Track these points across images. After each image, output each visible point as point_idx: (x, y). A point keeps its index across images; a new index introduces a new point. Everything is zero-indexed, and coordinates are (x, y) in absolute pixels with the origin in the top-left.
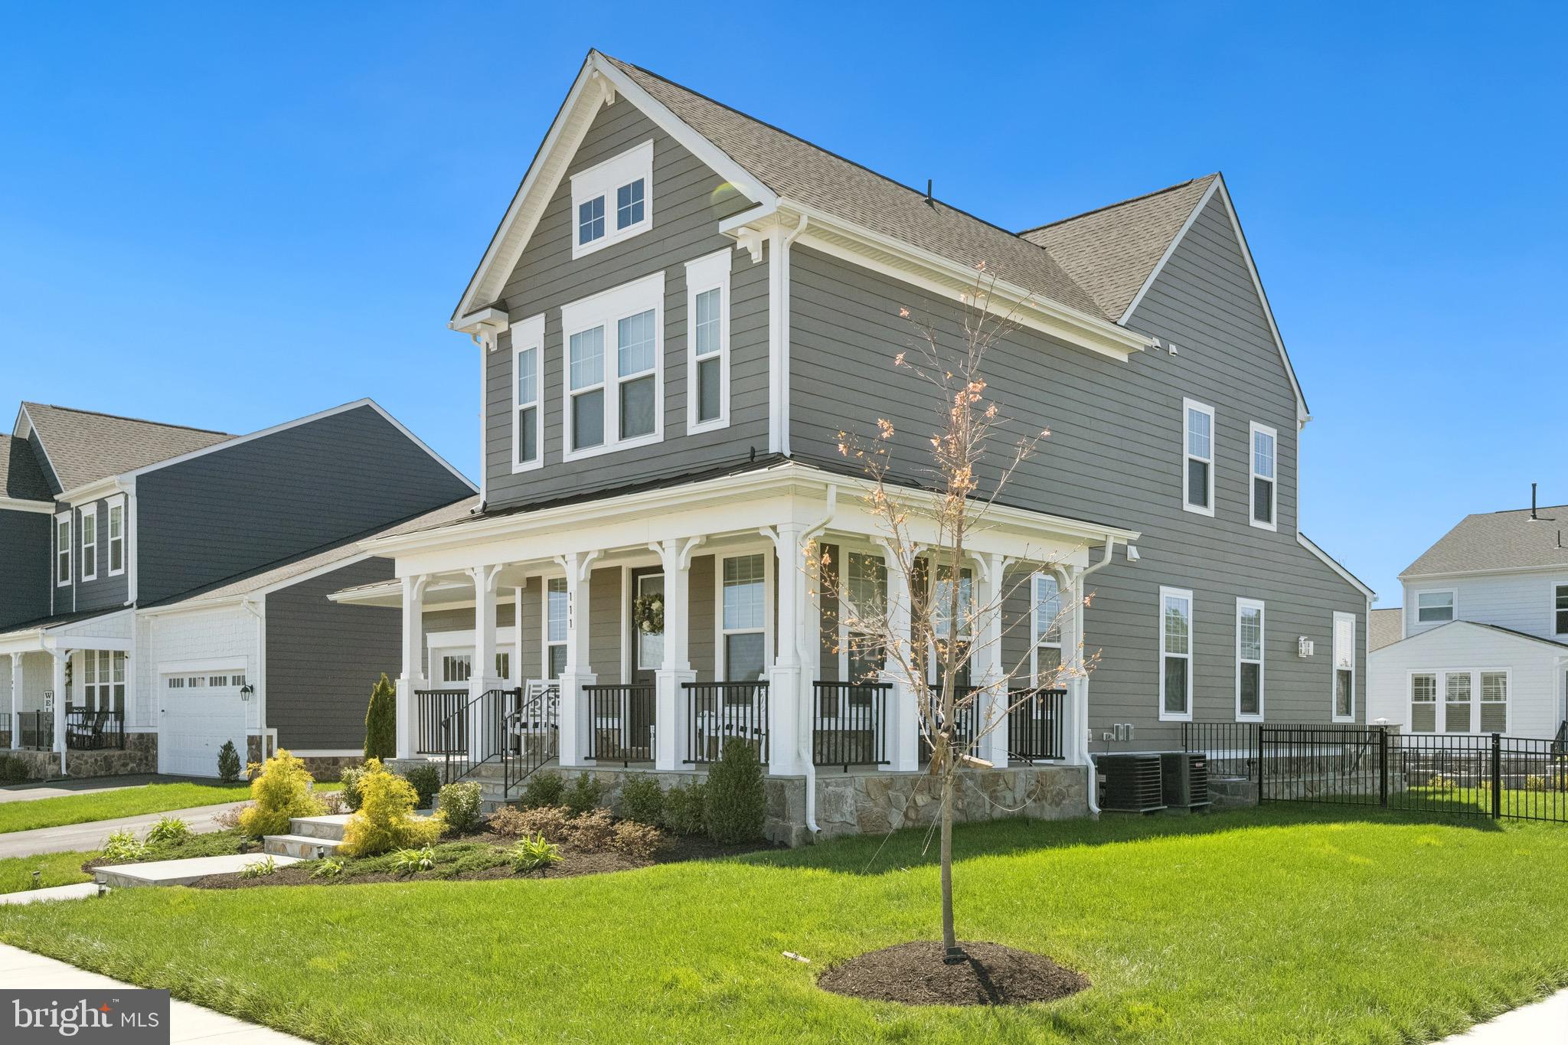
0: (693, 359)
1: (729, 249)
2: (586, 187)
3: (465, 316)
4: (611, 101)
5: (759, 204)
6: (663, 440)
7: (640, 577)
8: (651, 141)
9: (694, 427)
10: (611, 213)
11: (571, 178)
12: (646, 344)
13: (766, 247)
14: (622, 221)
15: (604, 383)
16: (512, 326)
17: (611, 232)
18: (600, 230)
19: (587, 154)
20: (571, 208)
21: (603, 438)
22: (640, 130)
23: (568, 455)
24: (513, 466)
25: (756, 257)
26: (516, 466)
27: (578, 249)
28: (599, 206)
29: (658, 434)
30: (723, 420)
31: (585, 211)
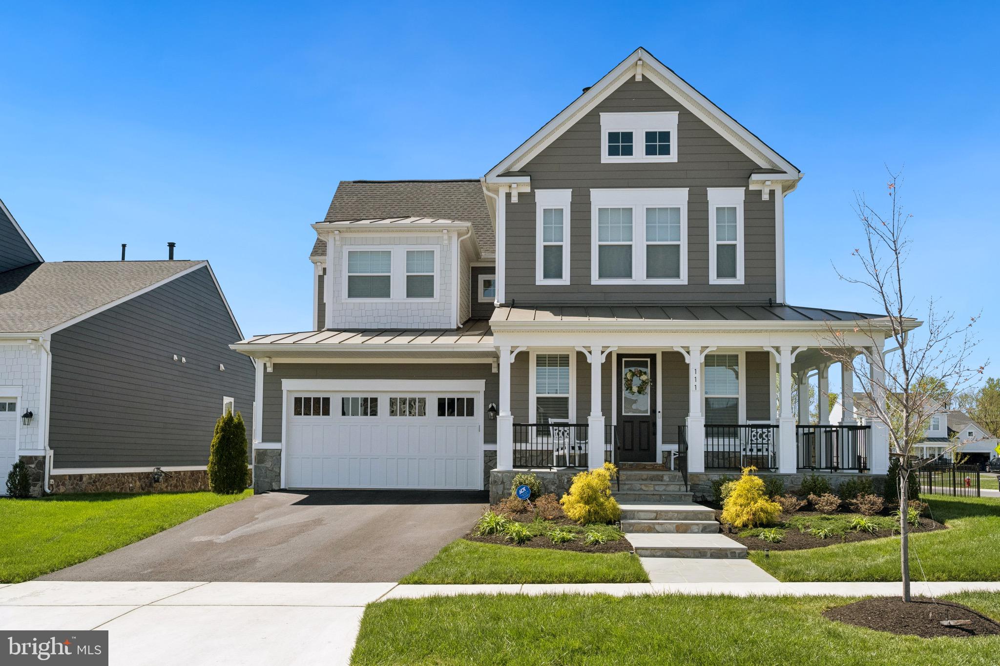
0: (713, 243)
1: (745, 188)
2: (611, 122)
3: (498, 176)
4: (639, 78)
5: (785, 172)
6: (687, 284)
8: (678, 112)
9: (713, 279)
10: (639, 144)
11: (600, 114)
12: (671, 226)
13: (772, 193)
14: (650, 151)
15: (632, 243)
16: (535, 190)
17: (639, 155)
18: (628, 151)
19: (613, 103)
20: (599, 131)
21: (629, 275)
22: (665, 103)
23: (595, 279)
24: (536, 280)
25: (765, 197)
26: (540, 280)
27: (606, 158)
28: (628, 137)
29: (683, 279)
30: (740, 279)
31: (613, 137)
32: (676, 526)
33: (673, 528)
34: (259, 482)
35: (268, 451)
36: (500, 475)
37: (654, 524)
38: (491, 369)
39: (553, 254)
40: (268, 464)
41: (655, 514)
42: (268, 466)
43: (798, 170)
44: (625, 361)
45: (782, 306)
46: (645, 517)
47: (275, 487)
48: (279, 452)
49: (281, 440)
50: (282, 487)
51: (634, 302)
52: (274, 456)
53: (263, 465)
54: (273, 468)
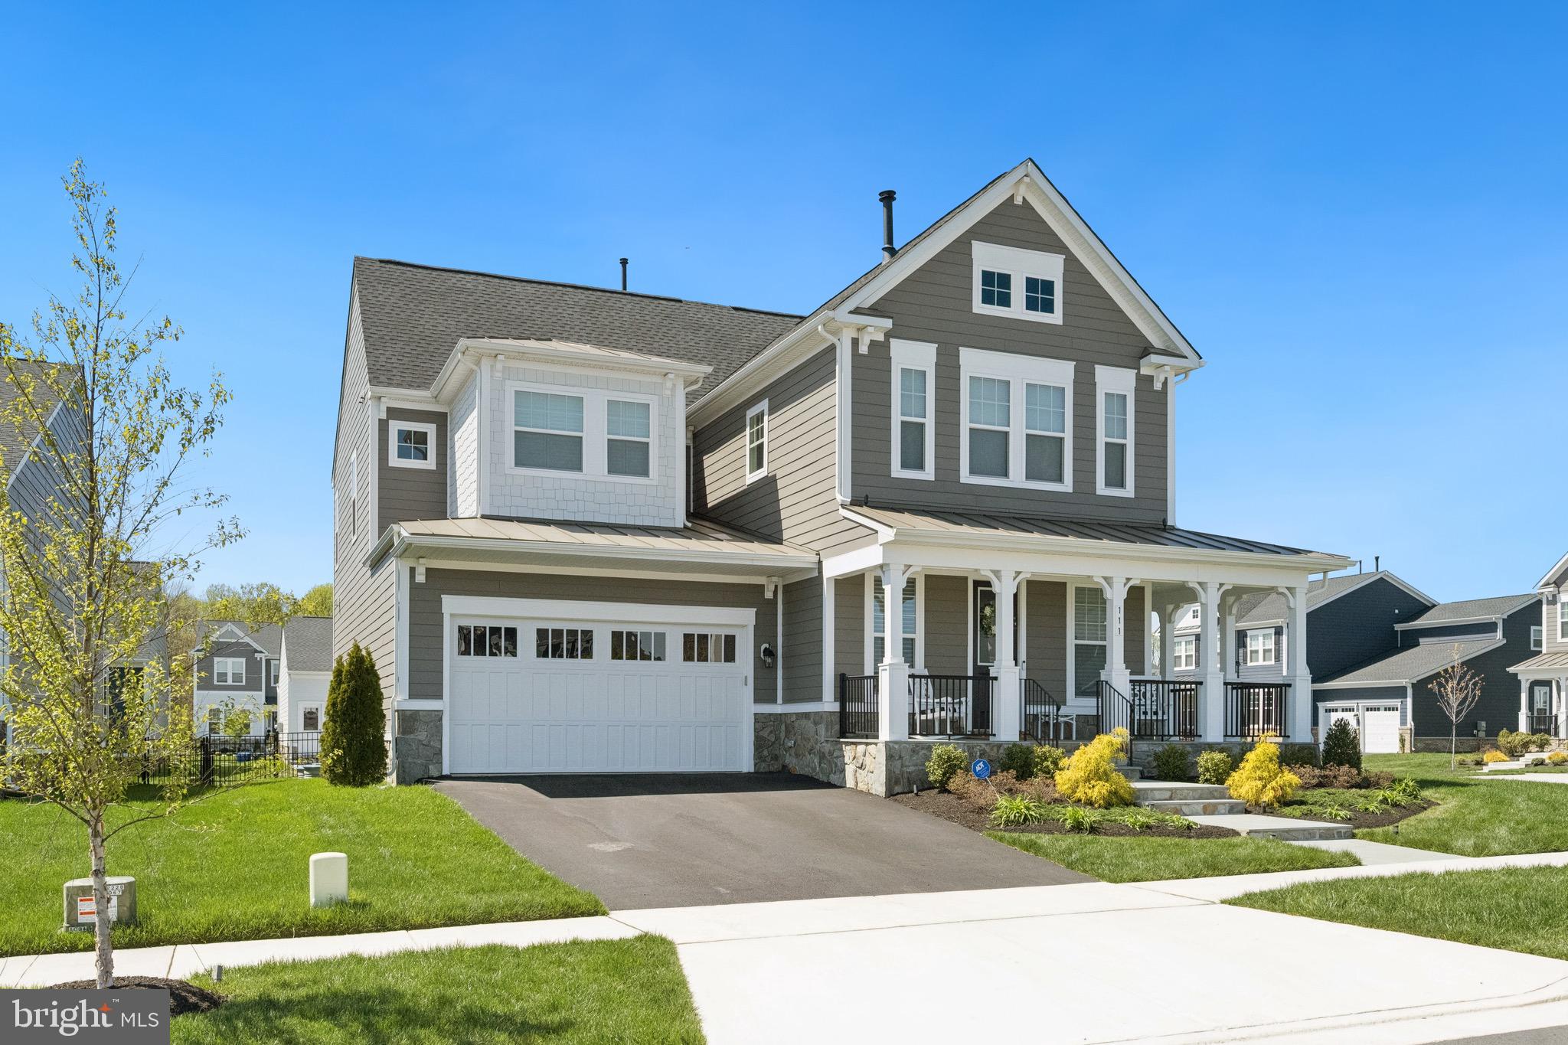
0: (1101, 440)
1: (1136, 371)
2: (987, 257)
3: (851, 312)
4: (1018, 201)
5: (1186, 357)
6: (1073, 492)
7: (979, 589)
8: (1064, 257)
9: (1101, 489)
10: (1018, 292)
11: (973, 242)
12: (1054, 412)
13: (1165, 383)
14: (1031, 304)
15: (1010, 429)
16: (891, 340)
17: (1017, 309)
18: (1005, 301)
19: (987, 230)
20: (970, 266)
21: (1005, 473)
22: (1049, 242)
23: (965, 477)
24: (892, 470)
25: (1158, 386)
26: (897, 471)
27: (979, 307)
28: (1005, 280)
29: (1067, 486)
30: (1129, 491)
31: (988, 277)
32: (1204, 806)
33: (1200, 808)
34: (407, 765)
35: (421, 713)
36: (897, 747)
37: (1181, 804)
38: (763, 593)
39: (913, 433)
40: (422, 735)
41: (1170, 793)
42: (420, 738)
43: (1199, 355)
44: (981, 591)
45: (1173, 528)
46: (1163, 797)
47: (433, 772)
48: (438, 716)
49: (442, 696)
50: (446, 772)
51: (1011, 511)
52: (431, 721)
53: (412, 736)
54: (429, 742)
